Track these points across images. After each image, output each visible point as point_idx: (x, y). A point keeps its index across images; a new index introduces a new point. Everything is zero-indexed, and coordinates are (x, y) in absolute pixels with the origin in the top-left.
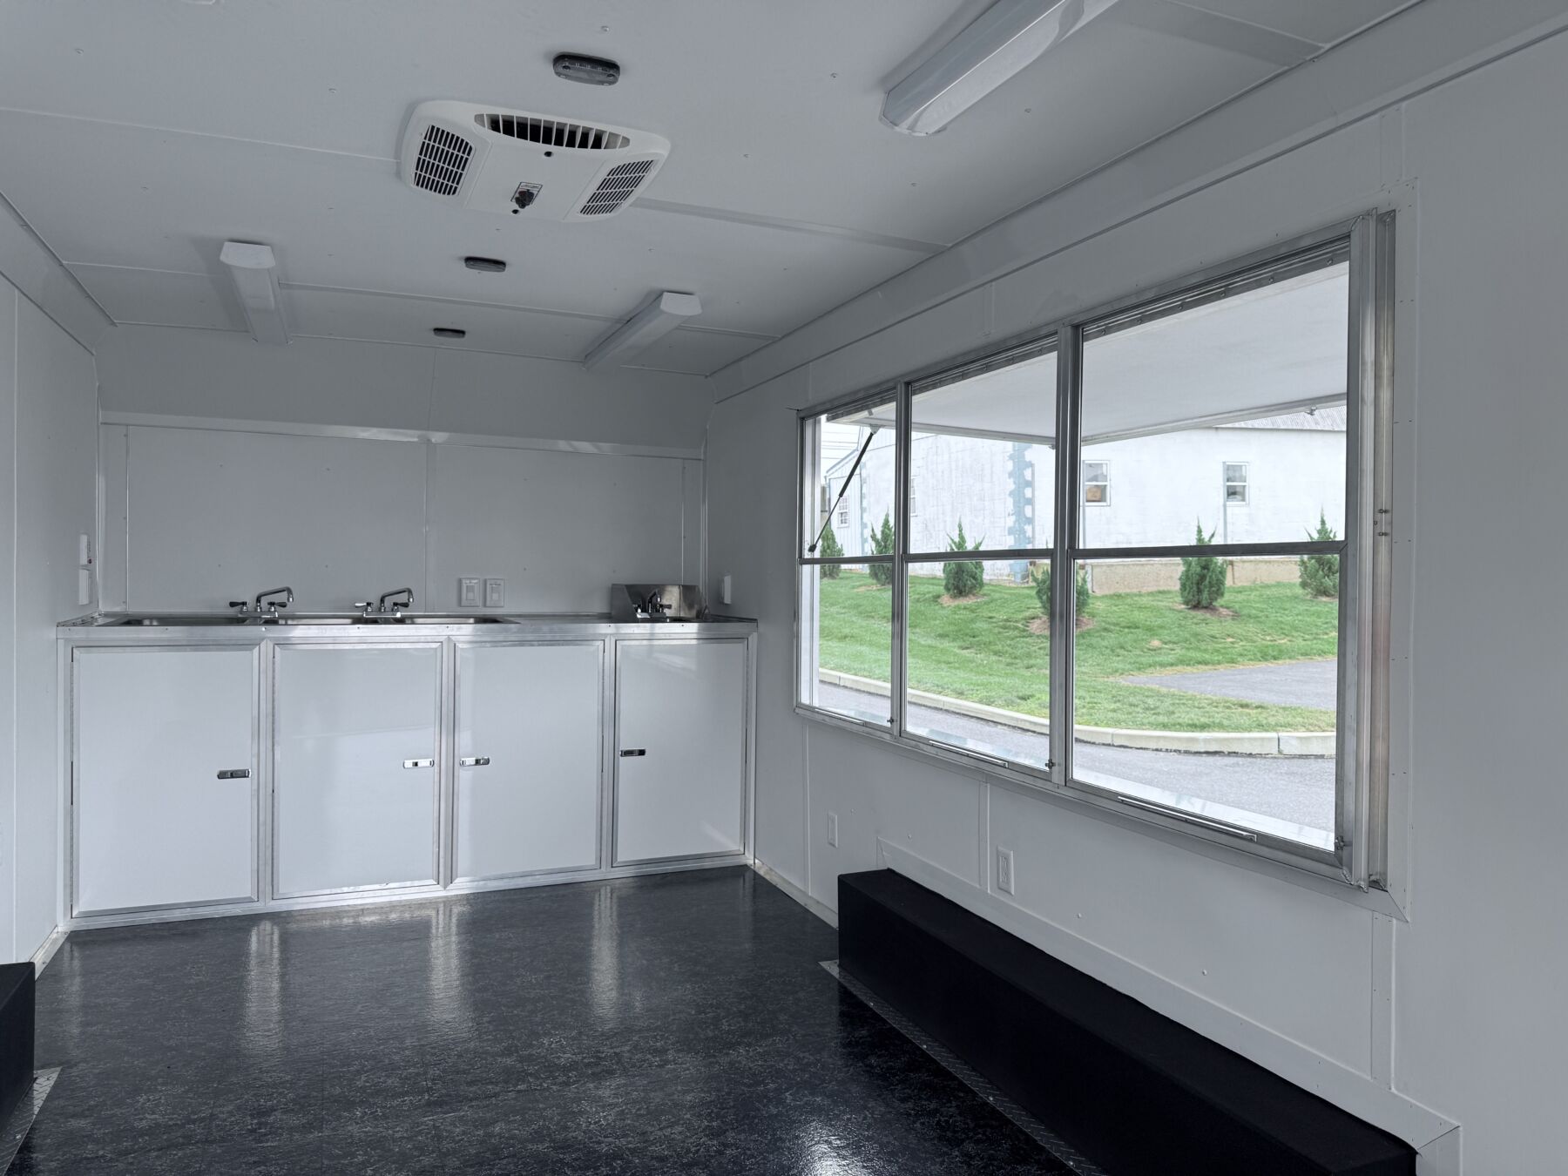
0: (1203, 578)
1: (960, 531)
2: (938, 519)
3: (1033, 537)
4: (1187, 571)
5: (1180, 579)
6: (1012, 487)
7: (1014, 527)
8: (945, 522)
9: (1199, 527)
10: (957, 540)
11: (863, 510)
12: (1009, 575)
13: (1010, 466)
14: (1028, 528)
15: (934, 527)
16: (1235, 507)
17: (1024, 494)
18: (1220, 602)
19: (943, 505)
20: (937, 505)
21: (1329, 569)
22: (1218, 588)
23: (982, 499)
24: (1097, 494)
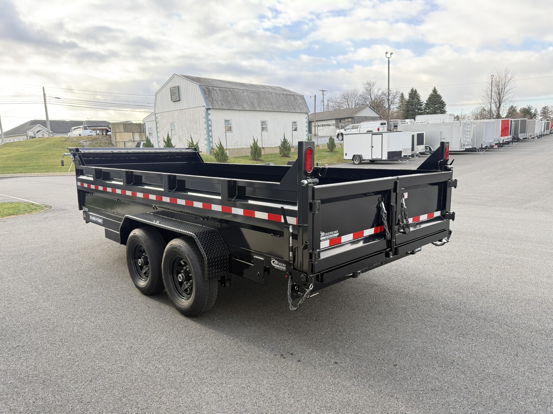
0: (255, 152)
1: (192, 139)
2: (183, 135)
3: (212, 141)
4: (252, 151)
5: (251, 153)
6: (206, 126)
7: (207, 138)
8: (186, 136)
9: (254, 139)
10: (191, 142)
11: (157, 132)
12: (206, 152)
13: (204, 120)
14: (211, 139)
15: (182, 138)
16: (264, 133)
17: (209, 129)
18: (260, 158)
19: (185, 131)
20: (183, 131)
21: (286, 149)
22: (260, 154)
23: (197, 130)
24: (229, 129)
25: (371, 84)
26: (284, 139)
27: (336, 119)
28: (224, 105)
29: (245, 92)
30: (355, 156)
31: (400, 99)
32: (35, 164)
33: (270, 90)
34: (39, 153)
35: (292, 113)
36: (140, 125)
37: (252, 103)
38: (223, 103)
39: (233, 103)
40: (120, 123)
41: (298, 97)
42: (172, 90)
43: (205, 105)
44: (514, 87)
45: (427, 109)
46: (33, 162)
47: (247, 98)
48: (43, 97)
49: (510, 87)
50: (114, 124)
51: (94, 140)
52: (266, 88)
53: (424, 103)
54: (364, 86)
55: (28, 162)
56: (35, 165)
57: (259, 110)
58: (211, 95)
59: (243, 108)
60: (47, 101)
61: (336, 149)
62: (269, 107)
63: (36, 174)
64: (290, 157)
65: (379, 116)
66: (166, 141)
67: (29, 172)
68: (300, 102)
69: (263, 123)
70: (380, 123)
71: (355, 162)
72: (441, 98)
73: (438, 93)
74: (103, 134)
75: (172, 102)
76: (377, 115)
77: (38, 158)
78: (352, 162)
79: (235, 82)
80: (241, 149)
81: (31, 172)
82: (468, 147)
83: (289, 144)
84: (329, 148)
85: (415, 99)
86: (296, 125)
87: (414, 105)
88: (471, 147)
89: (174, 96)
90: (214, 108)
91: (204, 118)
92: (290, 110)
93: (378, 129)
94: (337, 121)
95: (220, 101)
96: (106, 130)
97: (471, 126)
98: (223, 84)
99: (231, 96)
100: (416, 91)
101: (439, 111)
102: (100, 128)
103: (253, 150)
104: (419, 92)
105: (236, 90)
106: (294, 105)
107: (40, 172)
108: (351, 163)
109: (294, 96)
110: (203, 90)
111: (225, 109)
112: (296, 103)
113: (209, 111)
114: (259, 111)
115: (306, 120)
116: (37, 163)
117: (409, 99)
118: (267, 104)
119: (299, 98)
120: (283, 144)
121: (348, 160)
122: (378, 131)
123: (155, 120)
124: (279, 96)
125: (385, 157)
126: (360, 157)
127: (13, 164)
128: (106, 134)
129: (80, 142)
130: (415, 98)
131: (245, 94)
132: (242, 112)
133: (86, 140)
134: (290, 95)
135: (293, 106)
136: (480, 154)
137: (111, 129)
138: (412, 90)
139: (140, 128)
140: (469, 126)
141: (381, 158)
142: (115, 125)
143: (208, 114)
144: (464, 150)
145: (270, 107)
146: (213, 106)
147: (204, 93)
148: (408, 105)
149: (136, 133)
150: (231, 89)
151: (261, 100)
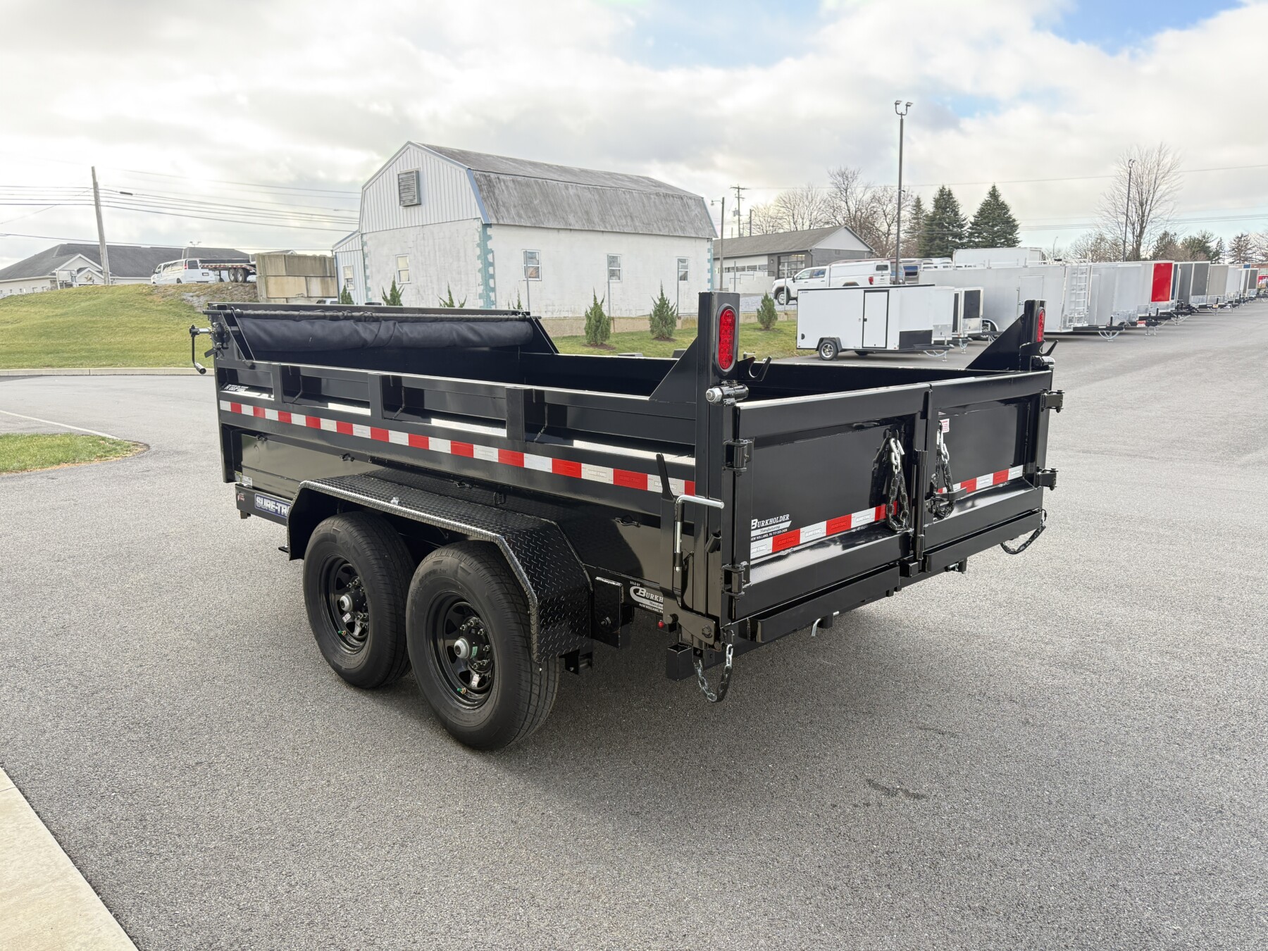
0: (597, 327)
1: (450, 295)
2: (427, 286)
3: (495, 300)
4: (589, 324)
5: (585, 329)
7: (482, 293)
8: (433, 288)
9: (595, 296)
10: (448, 302)
11: (366, 278)
13: (478, 251)
14: (492, 294)
16: (615, 283)
17: (488, 271)
18: (607, 342)
19: (430, 277)
20: (426, 276)
21: (666, 322)
22: (606, 334)
23: (459, 273)
24: (533, 273)
25: (849, 176)
26: (660, 300)
27: (769, 255)
28: (524, 216)
29: (570, 187)
30: (824, 342)
31: (914, 212)
32: (82, 347)
33: (628, 184)
34: (90, 322)
35: (678, 239)
36: (323, 259)
37: (587, 213)
38: (522, 212)
39: (544, 213)
40: (278, 256)
41: (691, 202)
42: (402, 179)
43: (479, 215)
44: (1175, 188)
45: (976, 235)
46: (76, 342)
47: (576, 202)
48: (93, 190)
49: (1168, 188)
50: (262, 257)
51: (216, 293)
52: (618, 179)
53: (967, 220)
54: (832, 180)
55: (65, 341)
56: (83, 349)
57: (603, 230)
58: (494, 193)
59: (566, 223)
60: (101, 199)
61: (777, 325)
62: (625, 223)
63: (86, 370)
64: (673, 340)
65: (869, 250)
66: (389, 298)
67: (69, 366)
68: (696, 212)
69: (612, 260)
70: (876, 264)
71: (824, 355)
72: (1008, 211)
73: (1001, 199)
74: (236, 281)
75: (401, 207)
76: (864, 246)
77: (88, 332)
78: (817, 354)
79: (546, 165)
80: (560, 319)
81: (74, 366)
82: (1079, 325)
83: (673, 310)
84: (762, 321)
85: (948, 212)
86: (686, 267)
87: (946, 227)
88: (1086, 325)
89: (408, 194)
90: (501, 222)
91: (478, 245)
92: (672, 232)
93: (871, 280)
94: (772, 258)
95: (515, 206)
96: (244, 269)
97: (1088, 276)
98: (522, 168)
99: (538, 196)
100: (950, 194)
101: (1003, 240)
102: (229, 265)
103: (593, 321)
104: (957, 196)
105: (553, 181)
106: (681, 219)
107: (93, 366)
108: (812, 356)
109: (682, 198)
110: (477, 180)
111: (525, 227)
112: (687, 215)
113: (488, 229)
114: (603, 232)
115: (709, 256)
116: (86, 344)
117: (934, 212)
118: (620, 216)
119: (694, 203)
120: (658, 310)
121: (806, 351)
122: (871, 284)
123: (361, 248)
124: (649, 198)
125: (894, 344)
126: (835, 343)
127: (30, 345)
128: (245, 281)
129: (184, 297)
130: (948, 209)
131: (572, 191)
132: (563, 235)
133: (198, 293)
134: (673, 197)
135: (679, 221)
136: (1106, 341)
137: (257, 269)
138: (942, 191)
139: (325, 268)
140: (1084, 276)
141: (884, 346)
142: (267, 259)
143: (485, 238)
144: (1071, 330)
145: (627, 222)
146: (498, 219)
147: (477, 187)
148: (931, 225)
149: (314, 280)
150: (540, 180)
151: (608, 205)
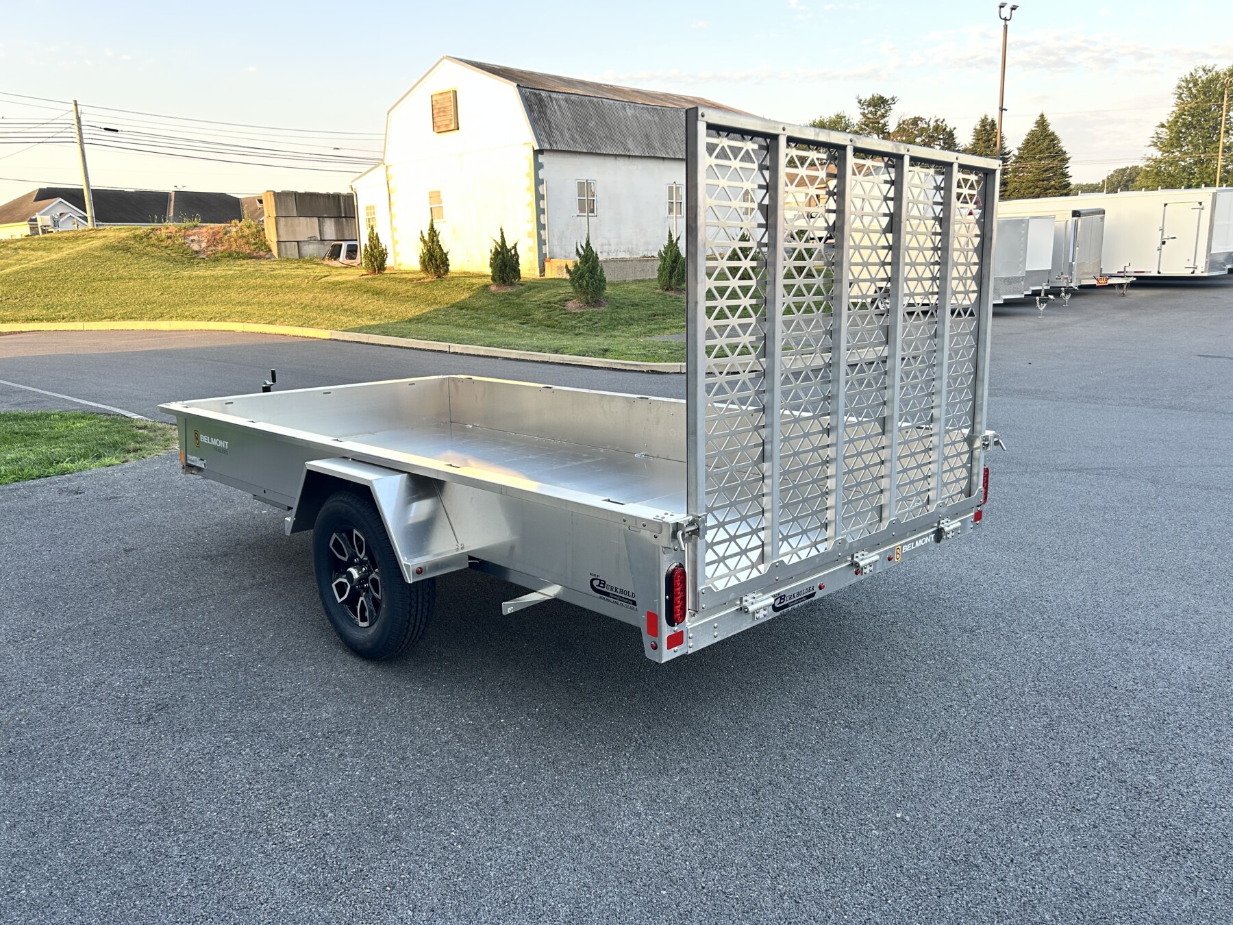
1: (502, 236)
2: (465, 225)
4: (662, 264)
5: (659, 270)
6: (531, 200)
7: (533, 230)
9: (670, 232)
11: (392, 216)
12: (530, 270)
13: (529, 182)
14: (543, 233)
17: (539, 205)
22: (682, 277)
23: (504, 209)
28: (579, 140)
29: (628, 107)
36: (336, 198)
37: (647, 136)
38: (576, 136)
39: (600, 137)
40: (287, 193)
42: (436, 101)
43: (531, 140)
47: (635, 125)
48: (76, 126)
51: (219, 236)
57: (664, 156)
58: (545, 114)
59: (624, 149)
60: (84, 136)
66: (427, 238)
72: (1059, 142)
73: (1051, 128)
75: (435, 133)
89: (444, 118)
90: (554, 147)
91: (530, 175)
95: (569, 130)
98: (570, 86)
99: (594, 117)
100: (993, 124)
103: (667, 262)
105: (608, 101)
110: (528, 99)
111: (580, 153)
113: (541, 156)
114: (664, 159)
123: (385, 183)
130: (991, 141)
131: (629, 112)
132: (622, 164)
133: (199, 235)
138: (983, 121)
139: (339, 207)
142: (276, 197)
143: (538, 167)
146: (550, 144)
147: (528, 107)
149: (327, 220)
150: (595, 100)
151: (669, 128)
